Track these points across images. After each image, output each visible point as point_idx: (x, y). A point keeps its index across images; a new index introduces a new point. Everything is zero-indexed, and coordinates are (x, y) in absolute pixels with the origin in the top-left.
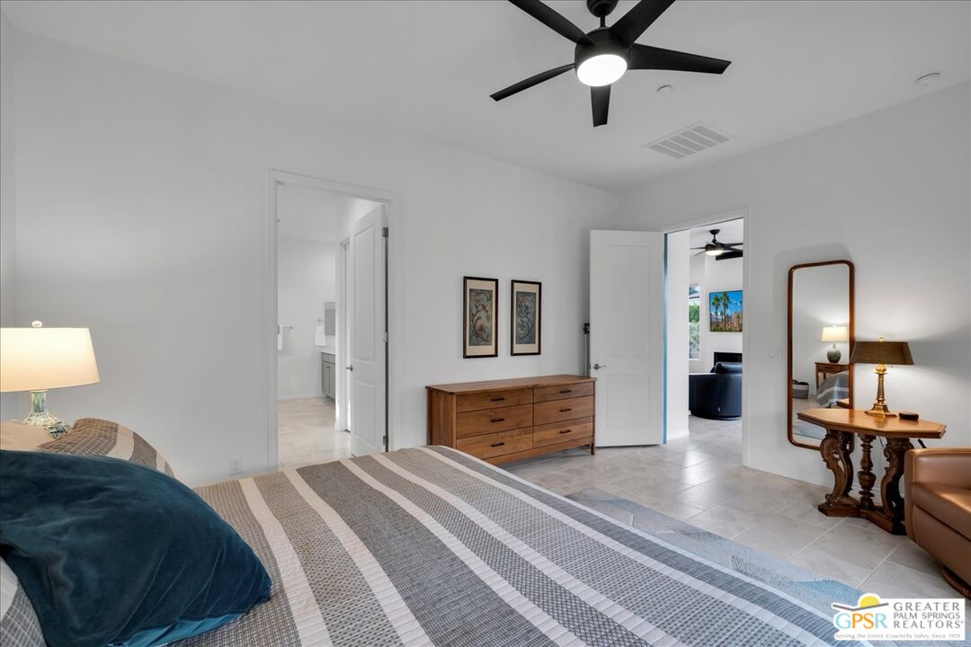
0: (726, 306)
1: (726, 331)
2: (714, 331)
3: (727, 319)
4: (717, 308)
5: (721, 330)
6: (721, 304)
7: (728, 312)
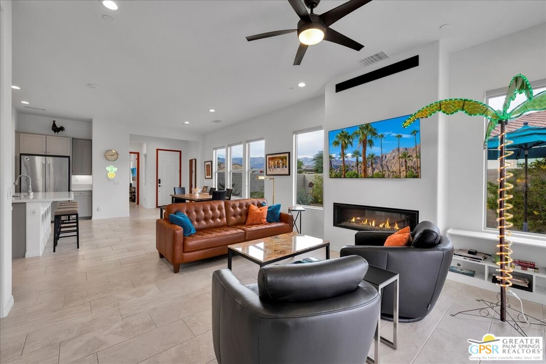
0: (367, 143)
1: (366, 176)
3: (371, 160)
5: (357, 176)
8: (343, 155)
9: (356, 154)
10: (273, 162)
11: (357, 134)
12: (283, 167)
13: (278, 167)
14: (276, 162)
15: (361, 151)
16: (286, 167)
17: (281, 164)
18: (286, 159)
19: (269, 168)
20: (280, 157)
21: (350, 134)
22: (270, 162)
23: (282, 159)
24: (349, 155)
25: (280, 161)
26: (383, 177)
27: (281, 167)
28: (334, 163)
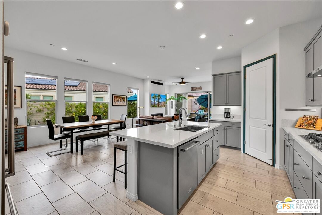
0: (159, 99)
1: (158, 107)
2: (153, 107)
3: (160, 103)
4: (155, 99)
5: (157, 107)
6: (157, 98)
7: (160, 101)
8: (154, 101)
9: (157, 101)
10: (117, 99)
11: (157, 96)
12: (123, 102)
13: (121, 102)
14: (119, 99)
15: (158, 100)
16: (125, 102)
17: (122, 101)
18: (125, 98)
19: (115, 102)
20: (122, 97)
21: (156, 96)
22: (116, 99)
23: (123, 98)
24: (156, 101)
25: (122, 99)
26: (161, 107)
27: (122, 102)
28: (152, 103)
